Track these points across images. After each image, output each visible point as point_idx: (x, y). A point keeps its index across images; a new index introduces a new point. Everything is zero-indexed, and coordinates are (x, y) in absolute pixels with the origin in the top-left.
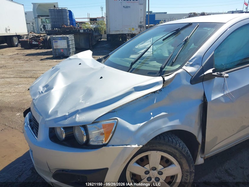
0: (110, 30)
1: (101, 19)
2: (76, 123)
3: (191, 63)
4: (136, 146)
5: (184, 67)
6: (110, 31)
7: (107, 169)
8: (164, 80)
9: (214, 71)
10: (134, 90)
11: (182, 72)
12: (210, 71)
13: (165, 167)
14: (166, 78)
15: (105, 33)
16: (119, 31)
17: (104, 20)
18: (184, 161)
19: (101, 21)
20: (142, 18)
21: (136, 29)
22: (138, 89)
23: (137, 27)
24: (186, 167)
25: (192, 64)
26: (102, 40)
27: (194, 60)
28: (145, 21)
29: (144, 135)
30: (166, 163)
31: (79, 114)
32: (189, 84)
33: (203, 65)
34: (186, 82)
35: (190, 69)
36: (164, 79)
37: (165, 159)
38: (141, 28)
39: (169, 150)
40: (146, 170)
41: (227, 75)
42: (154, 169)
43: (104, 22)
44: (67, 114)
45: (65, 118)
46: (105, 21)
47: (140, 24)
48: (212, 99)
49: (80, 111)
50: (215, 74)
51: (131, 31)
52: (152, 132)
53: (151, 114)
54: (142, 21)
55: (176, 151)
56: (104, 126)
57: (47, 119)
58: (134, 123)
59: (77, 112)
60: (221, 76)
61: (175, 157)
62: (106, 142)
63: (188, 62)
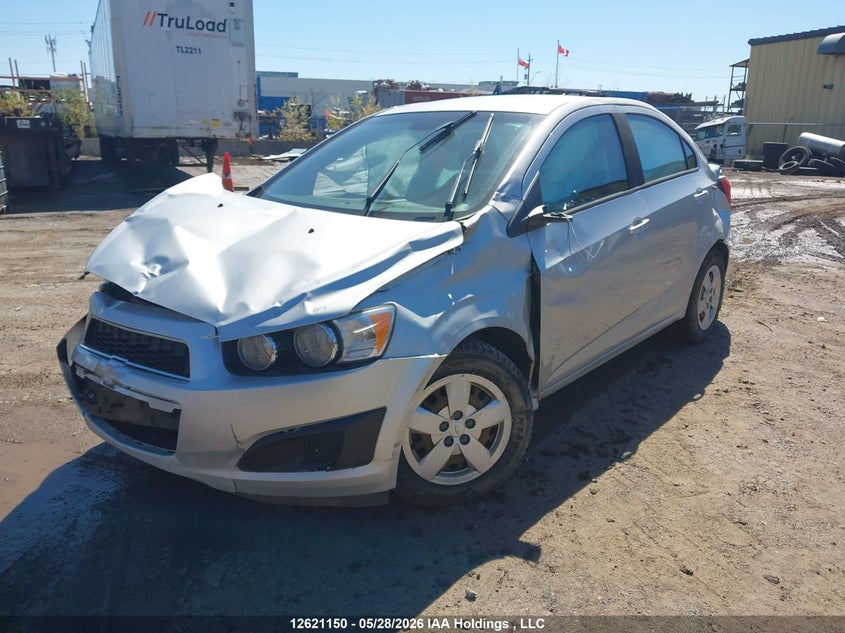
0: (135, 124)
1: (66, 83)
2: (311, 318)
3: (503, 194)
4: (436, 355)
5: (492, 202)
6: (133, 127)
7: (382, 411)
8: (464, 228)
9: (546, 210)
10: (410, 248)
11: (490, 212)
12: (538, 210)
13: (478, 409)
14: (467, 223)
15: (89, 135)
16: (167, 128)
17: (78, 86)
18: (515, 390)
19: (68, 92)
20: (244, 91)
21: (227, 124)
22: (418, 245)
23: (229, 118)
24: (520, 403)
25: (504, 197)
26: (82, 158)
27: (507, 188)
28: (253, 99)
29: (446, 336)
30: (480, 398)
31: (309, 299)
32: (505, 236)
33: (524, 198)
34: (499, 232)
35: (503, 207)
36: (462, 224)
37: (478, 392)
38: (242, 120)
39: (486, 369)
40: (441, 420)
41: (570, 217)
42: (458, 415)
43: (82, 95)
44: (278, 305)
45: (274, 312)
46: (84, 92)
47: (239, 109)
48: (548, 267)
49: (309, 295)
50: (548, 215)
51: (208, 130)
52: (457, 331)
53: (450, 296)
54: (244, 97)
55: (499, 368)
56: (374, 318)
57: (222, 323)
58: (425, 315)
59: (302, 297)
60: (560, 219)
61: (496, 382)
62: (380, 354)
63: (496, 193)
